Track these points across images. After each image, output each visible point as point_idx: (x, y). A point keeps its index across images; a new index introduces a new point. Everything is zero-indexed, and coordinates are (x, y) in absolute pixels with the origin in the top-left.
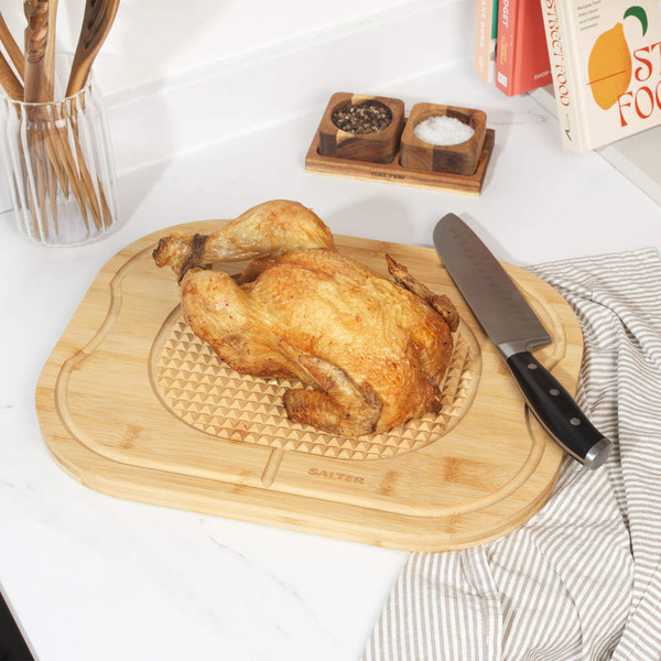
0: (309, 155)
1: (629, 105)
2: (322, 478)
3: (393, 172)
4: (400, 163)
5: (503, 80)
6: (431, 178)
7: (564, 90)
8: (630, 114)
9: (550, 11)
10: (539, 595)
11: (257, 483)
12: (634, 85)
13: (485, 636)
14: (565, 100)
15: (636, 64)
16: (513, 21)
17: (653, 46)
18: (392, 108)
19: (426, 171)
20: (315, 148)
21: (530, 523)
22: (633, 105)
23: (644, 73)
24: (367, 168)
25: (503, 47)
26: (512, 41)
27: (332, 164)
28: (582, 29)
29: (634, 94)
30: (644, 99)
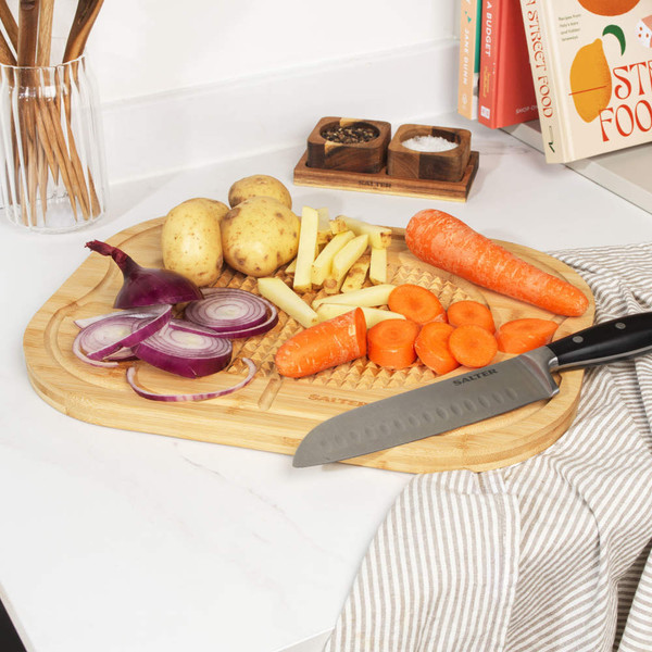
0: (298, 167)
1: (610, 120)
2: (323, 403)
3: (380, 180)
4: (387, 173)
5: (486, 113)
6: (418, 184)
7: (546, 101)
8: (611, 129)
9: (532, 23)
10: (559, 513)
11: (255, 407)
12: (614, 102)
13: (501, 538)
14: (548, 112)
15: (615, 82)
16: (496, 48)
17: (631, 66)
18: (379, 127)
19: (412, 178)
20: (304, 162)
21: (548, 451)
22: (614, 120)
23: (623, 91)
24: (354, 177)
25: (486, 79)
26: (494, 69)
27: (320, 174)
28: (564, 40)
29: (615, 111)
30: (623, 116)
